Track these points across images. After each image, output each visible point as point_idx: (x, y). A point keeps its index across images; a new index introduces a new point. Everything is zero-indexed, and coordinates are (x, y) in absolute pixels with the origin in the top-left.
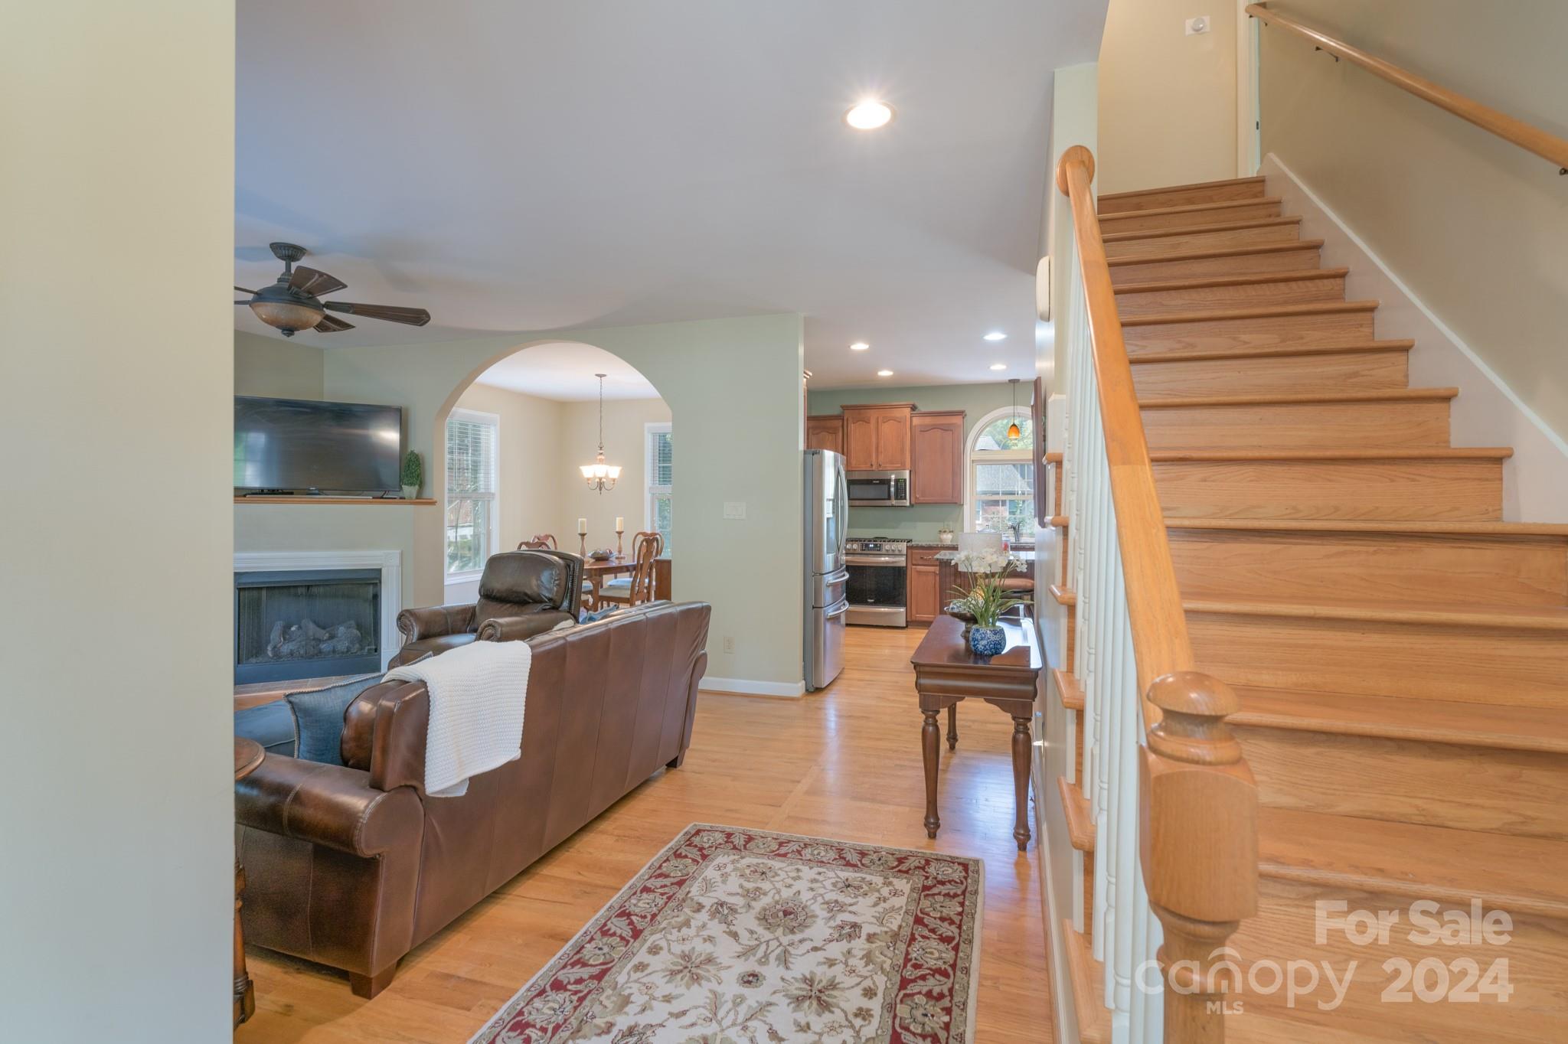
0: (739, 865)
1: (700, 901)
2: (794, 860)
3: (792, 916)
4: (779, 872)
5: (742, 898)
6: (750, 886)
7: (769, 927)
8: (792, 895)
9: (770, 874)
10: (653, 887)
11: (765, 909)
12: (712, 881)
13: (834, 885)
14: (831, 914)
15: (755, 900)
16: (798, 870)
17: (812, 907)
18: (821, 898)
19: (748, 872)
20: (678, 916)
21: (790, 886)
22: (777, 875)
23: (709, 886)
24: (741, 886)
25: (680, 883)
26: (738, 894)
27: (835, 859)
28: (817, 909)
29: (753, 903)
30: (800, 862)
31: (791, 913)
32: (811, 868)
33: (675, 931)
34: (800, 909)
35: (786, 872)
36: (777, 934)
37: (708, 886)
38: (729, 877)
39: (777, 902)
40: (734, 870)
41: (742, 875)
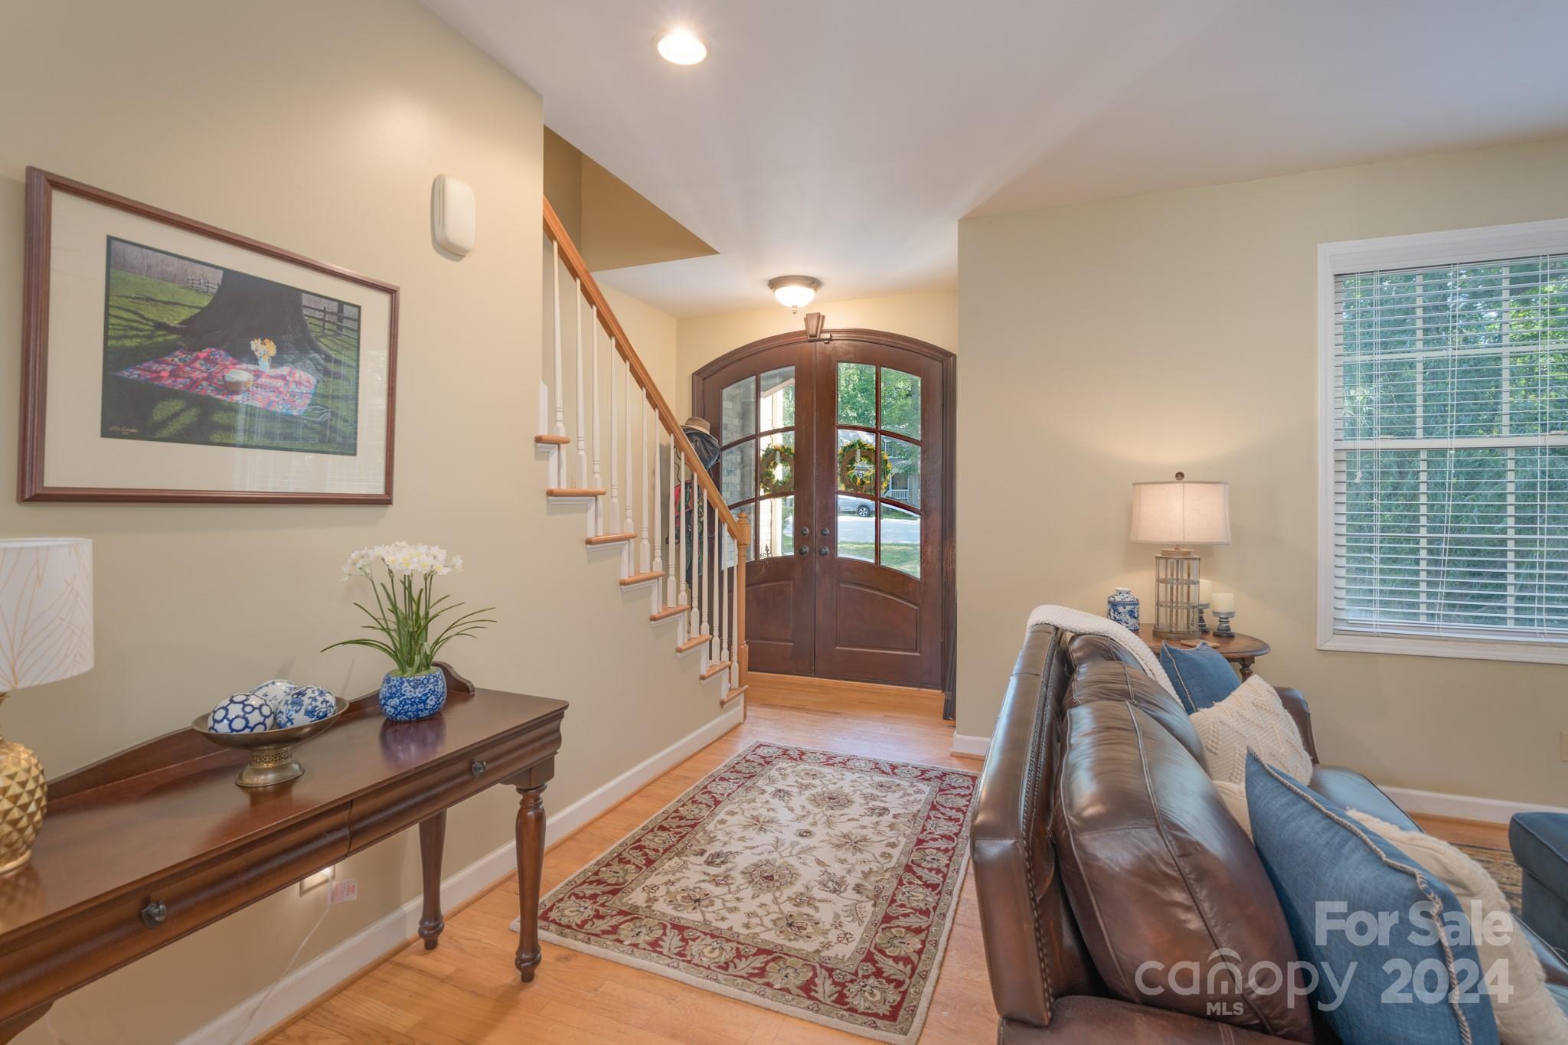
0: (822, 939)
1: (859, 895)
2: (749, 942)
3: (766, 874)
4: (770, 925)
5: (815, 896)
6: (806, 909)
7: (789, 867)
8: (761, 896)
9: (783, 923)
10: (917, 914)
11: (791, 883)
12: (851, 918)
13: (712, 904)
14: (729, 873)
15: (801, 894)
16: (747, 926)
17: (744, 881)
18: (732, 891)
19: (810, 929)
20: (877, 881)
21: (762, 905)
22: (774, 922)
23: (854, 912)
24: (817, 909)
25: (887, 918)
26: (819, 901)
27: (694, 940)
28: (739, 880)
29: (803, 890)
30: (741, 939)
31: (766, 878)
32: (730, 929)
33: (875, 869)
34: (756, 880)
35: (762, 925)
36: (782, 861)
37: (855, 914)
38: (831, 922)
39: (778, 888)
40: (825, 933)
41: (817, 923)
